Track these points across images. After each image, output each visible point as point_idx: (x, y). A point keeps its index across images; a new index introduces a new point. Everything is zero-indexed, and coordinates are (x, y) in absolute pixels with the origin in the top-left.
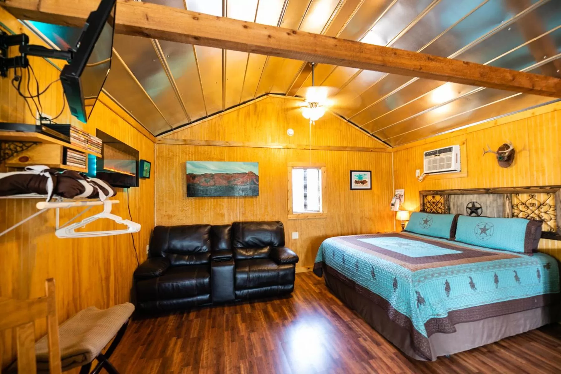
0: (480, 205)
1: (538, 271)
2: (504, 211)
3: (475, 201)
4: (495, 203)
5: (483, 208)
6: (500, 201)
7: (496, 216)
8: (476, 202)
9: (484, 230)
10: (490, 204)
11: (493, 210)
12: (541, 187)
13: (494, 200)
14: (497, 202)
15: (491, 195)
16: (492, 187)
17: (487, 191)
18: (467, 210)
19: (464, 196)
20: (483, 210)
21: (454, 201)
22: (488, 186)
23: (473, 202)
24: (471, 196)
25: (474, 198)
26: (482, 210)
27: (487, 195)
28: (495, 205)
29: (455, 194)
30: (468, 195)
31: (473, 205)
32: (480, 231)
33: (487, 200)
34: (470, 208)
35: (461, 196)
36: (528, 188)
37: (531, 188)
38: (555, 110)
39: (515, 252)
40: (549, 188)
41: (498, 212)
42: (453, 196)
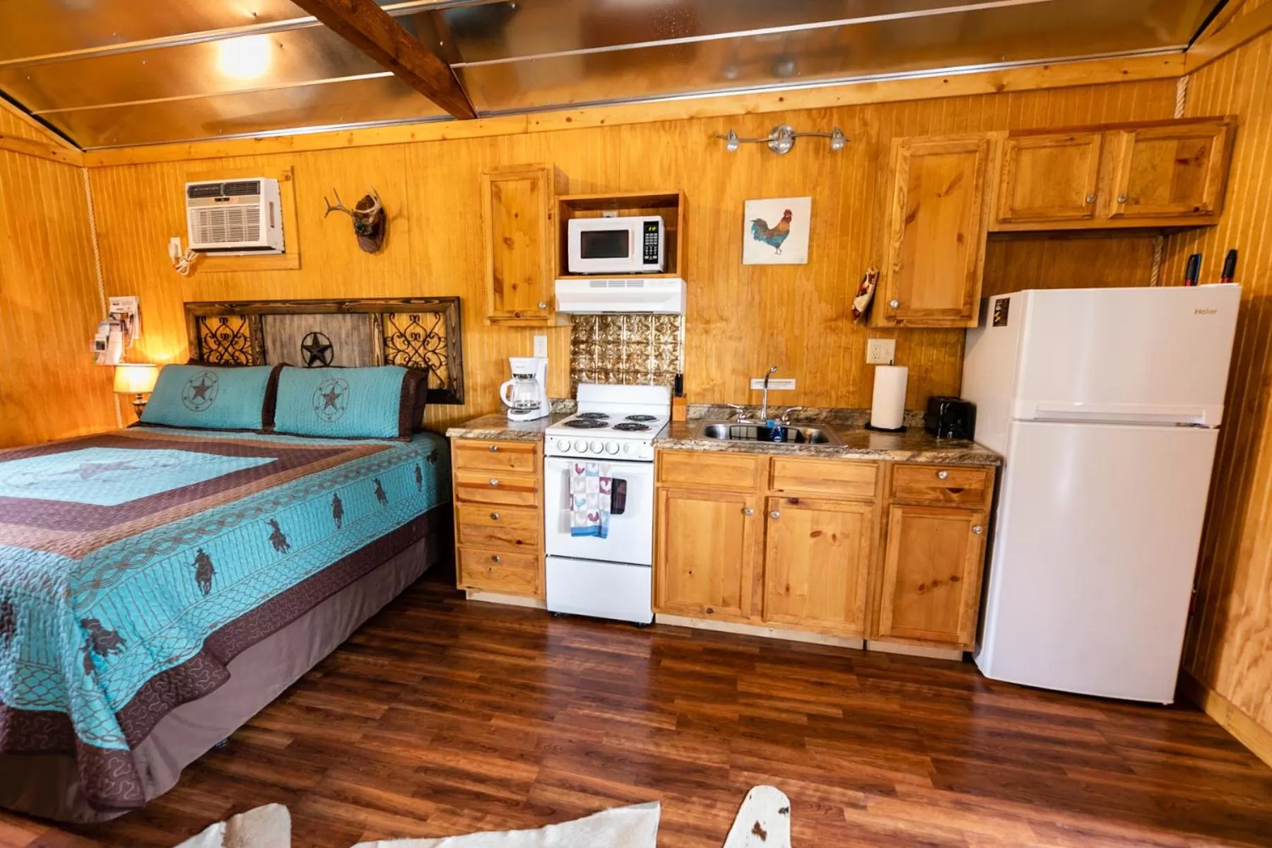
0: (328, 339)
1: (418, 470)
2: (372, 351)
3: (317, 330)
4: (355, 334)
5: (334, 348)
6: (364, 330)
7: (357, 365)
8: (321, 334)
9: (331, 399)
10: (347, 336)
11: (353, 350)
12: (428, 300)
13: (353, 329)
14: (359, 331)
15: (348, 317)
16: (350, 296)
17: (341, 307)
18: (302, 353)
19: (296, 317)
20: (335, 353)
21: (273, 330)
22: (341, 294)
23: (315, 334)
24: (310, 319)
25: (313, 322)
26: (332, 352)
27: (340, 316)
28: (355, 339)
29: (274, 312)
30: (304, 316)
31: (316, 340)
32: (323, 401)
33: (340, 328)
34: (307, 348)
35: (288, 317)
36: (407, 300)
37: (412, 301)
38: (444, 139)
39: (383, 439)
40: (437, 302)
41: (362, 354)
42: (270, 318)
